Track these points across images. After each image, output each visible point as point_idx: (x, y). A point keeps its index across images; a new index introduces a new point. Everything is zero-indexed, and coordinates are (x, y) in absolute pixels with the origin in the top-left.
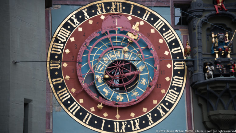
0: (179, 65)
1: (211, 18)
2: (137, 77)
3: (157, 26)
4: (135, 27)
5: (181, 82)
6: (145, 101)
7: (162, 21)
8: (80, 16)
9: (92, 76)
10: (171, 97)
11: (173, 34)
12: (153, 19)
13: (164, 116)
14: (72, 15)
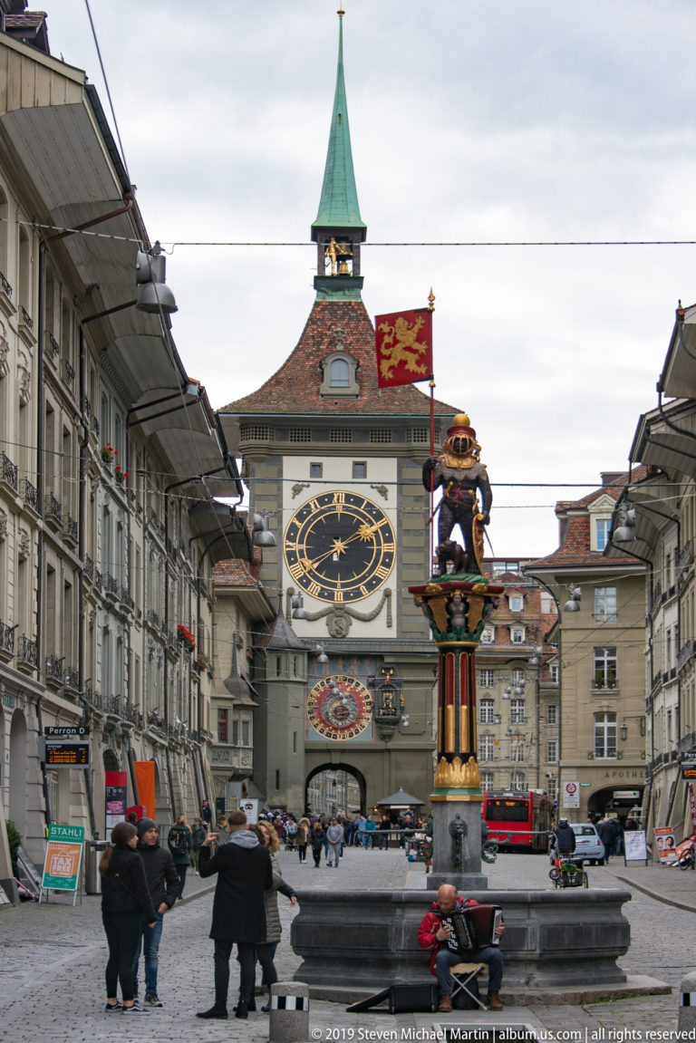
0: (369, 708)
1: (384, 686)
2: (348, 714)
3: (359, 688)
4: (348, 689)
5: (370, 716)
6: (352, 725)
7: (362, 685)
8: (322, 684)
9: (327, 713)
10: (364, 722)
11: (367, 692)
12: (358, 685)
13: (361, 732)
14: (319, 683)
